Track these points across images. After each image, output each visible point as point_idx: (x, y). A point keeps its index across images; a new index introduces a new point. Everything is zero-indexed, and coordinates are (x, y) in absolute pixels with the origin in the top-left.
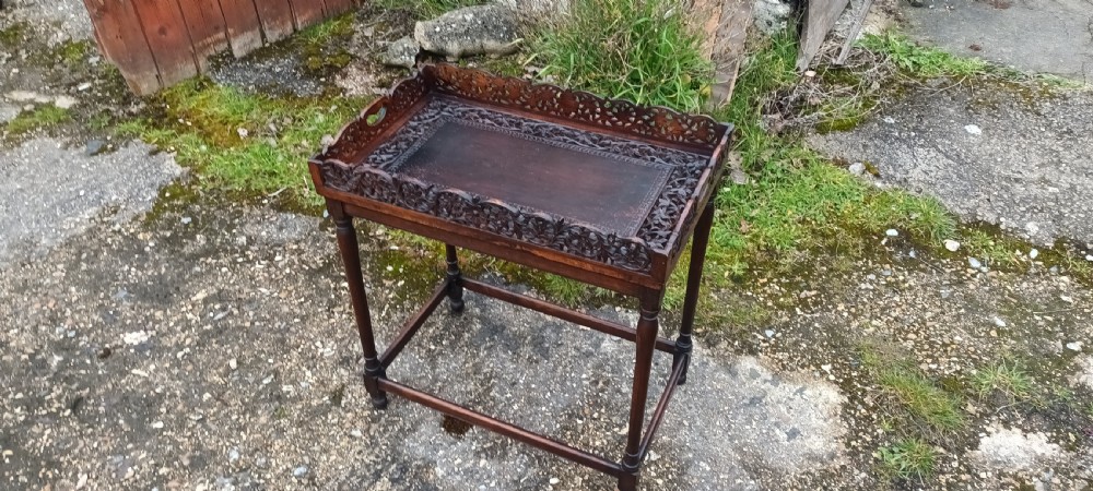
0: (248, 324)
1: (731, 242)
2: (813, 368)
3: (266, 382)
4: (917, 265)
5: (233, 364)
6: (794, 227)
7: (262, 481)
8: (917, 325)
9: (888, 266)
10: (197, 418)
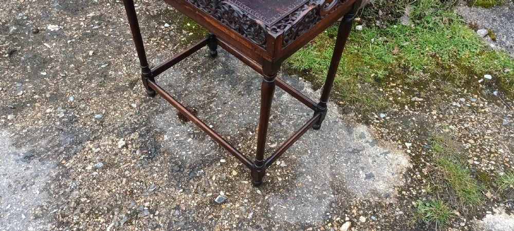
0: (107, 35)
1: (383, 57)
2: (399, 142)
3: (103, 66)
4: (496, 100)
5: (91, 53)
6: (426, 58)
7: (78, 116)
8: (478, 136)
9: (476, 96)
10: (62, 75)
